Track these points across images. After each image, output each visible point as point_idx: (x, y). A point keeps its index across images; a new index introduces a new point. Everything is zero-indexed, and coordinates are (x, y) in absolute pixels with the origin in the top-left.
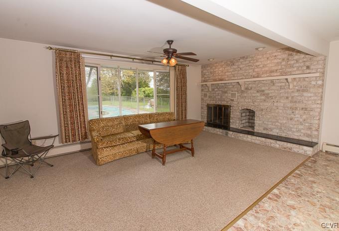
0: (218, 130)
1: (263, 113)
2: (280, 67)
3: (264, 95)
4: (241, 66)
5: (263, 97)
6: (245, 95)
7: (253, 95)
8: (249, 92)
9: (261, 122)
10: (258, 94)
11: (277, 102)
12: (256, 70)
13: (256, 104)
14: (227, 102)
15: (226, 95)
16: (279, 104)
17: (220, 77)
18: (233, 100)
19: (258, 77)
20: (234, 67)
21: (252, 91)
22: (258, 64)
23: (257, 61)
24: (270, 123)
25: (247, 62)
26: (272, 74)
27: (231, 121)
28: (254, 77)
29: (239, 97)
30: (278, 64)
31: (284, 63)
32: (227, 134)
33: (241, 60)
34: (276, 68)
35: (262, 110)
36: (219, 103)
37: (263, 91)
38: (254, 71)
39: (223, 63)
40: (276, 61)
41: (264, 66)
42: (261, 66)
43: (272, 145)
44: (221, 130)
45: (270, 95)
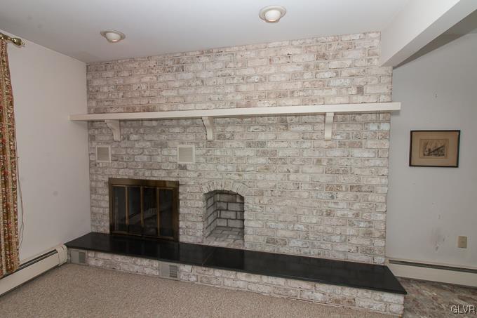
0: (145, 262)
1: (265, 200)
2: (299, 85)
3: (264, 154)
4: (204, 75)
5: (262, 160)
6: (218, 153)
7: (239, 153)
8: (228, 144)
9: (258, 224)
10: (250, 152)
11: (297, 172)
12: (244, 88)
13: (246, 176)
14: (169, 172)
15: (165, 152)
16: (301, 177)
17: (144, 102)
18: (183, 168)
19: (248, 106)
20: (185, 75)
21: (235, 144)
22: (246, 72)
23: (244, 66)
24: (281, 225)
25: (219, 65)
26: (283, 101)
27: (181, 224)
28: (238, 106)
29: (202, 160)
30: (295, 77)
31: (307, 76)
33: (204, 59)
34: (290, 86)
35: (261, 193)
36: (147, 175)
37: (262, 144)
38: (237, 91)
39: (152, 63)
40: (290, 69)
41: (264, 79)
42: (256, 78)
43: (306, 295)
44: (156, 263)
45: (281, 154)
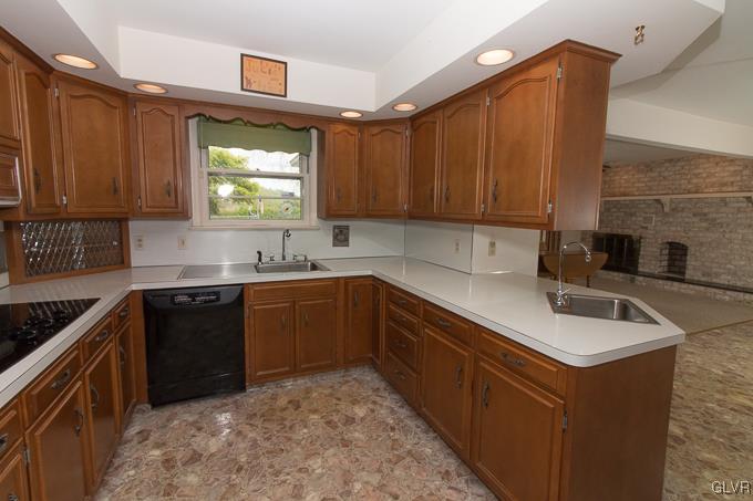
0: (616, 274)
1: (704, 249)
2: (738, 178)
3: (706, 220)
4: (666, 174)
5: (704, 225)
6: (671, 220)
7: (687, 220)
8: (679, 214)
9: (698, 264)
10: (696, 219)
11: (731, 232)
12: (695, 181)
13: (691, 234)
14: (635, 230)
15: (634, 218)
16: (734, 236)
17: (622, 190)
18: (646, 228)
19: (696, 192)
20: (653, 175)
21: (684, 215)
22: (697, 171)
23: (696, 168)
24: (715, 265)
25: (677, 168)
26: (724, 189)
27: (641, 261)
28: (689, 193)
29: (659, 224)
30: (735, 173)
31: (746, 172)
32: (632, 280)
33: (667, 164)
34: (732, 179)
35: (702, 244)
36: (620, 232)
37: (705, 215)
38: (689, 183)
39: (630, 168)
40: (732, 169)
41: (713, 175)
42: (704, 175)
43: (718, 297)
44: (621, 275)
45: (719, 221)
